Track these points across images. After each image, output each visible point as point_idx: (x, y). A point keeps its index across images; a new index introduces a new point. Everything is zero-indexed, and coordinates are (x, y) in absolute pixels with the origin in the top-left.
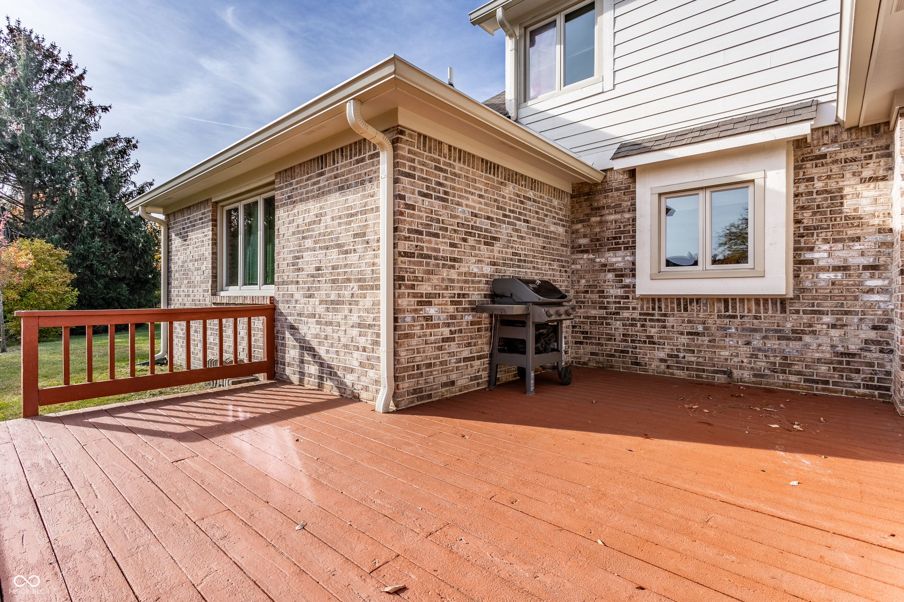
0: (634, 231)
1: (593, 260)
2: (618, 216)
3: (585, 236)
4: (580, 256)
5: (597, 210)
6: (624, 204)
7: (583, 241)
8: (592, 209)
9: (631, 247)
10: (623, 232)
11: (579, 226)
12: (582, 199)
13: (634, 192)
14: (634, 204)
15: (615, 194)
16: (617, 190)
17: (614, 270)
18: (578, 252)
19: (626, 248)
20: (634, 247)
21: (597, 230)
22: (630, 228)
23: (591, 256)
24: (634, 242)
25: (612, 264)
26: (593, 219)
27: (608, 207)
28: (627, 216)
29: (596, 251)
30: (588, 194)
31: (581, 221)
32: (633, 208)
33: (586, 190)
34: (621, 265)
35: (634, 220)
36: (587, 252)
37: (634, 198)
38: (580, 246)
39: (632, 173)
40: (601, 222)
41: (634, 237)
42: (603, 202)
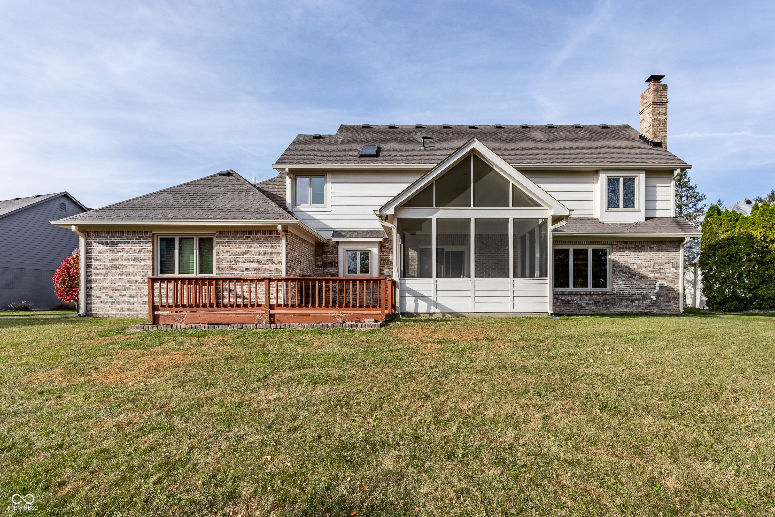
0: (338, 261)
1: (323, 270)
2: (332, 256)
3: (320, 261)
4: (319, 268)
5: (325, 253)
6: (334, 252)
7: (320, 263)
8: (323, 252)
9: (337, 266)
10: (334, 261)
11: (318, 257)
12: (319, 248)
13: (338, 248)
14: (338, 252)
15: (332, 248)
16: (332, 246)
17: (331, 274)
18: (318, 267)
19: (335, 267)
20: (338, 267)
21: (325, 260)
22: (336, 260)
23: (323, 269)
24: (338, 265)
25: (330, 272)
26: (324, 256)
27: (329, 252)
28: (335, 256)
29: (324, 267)
30: (321, 246)
31: (319, 256)
32: (337, 253)
33: (321, 245)
34: (333, 272)
35: (338, 257)
36: (321, 267)
37: (338, 250)
38: (318, 265)
39: (337, 242)
40: (326, 257)
41: (338, 263)
42: (327, 250)
